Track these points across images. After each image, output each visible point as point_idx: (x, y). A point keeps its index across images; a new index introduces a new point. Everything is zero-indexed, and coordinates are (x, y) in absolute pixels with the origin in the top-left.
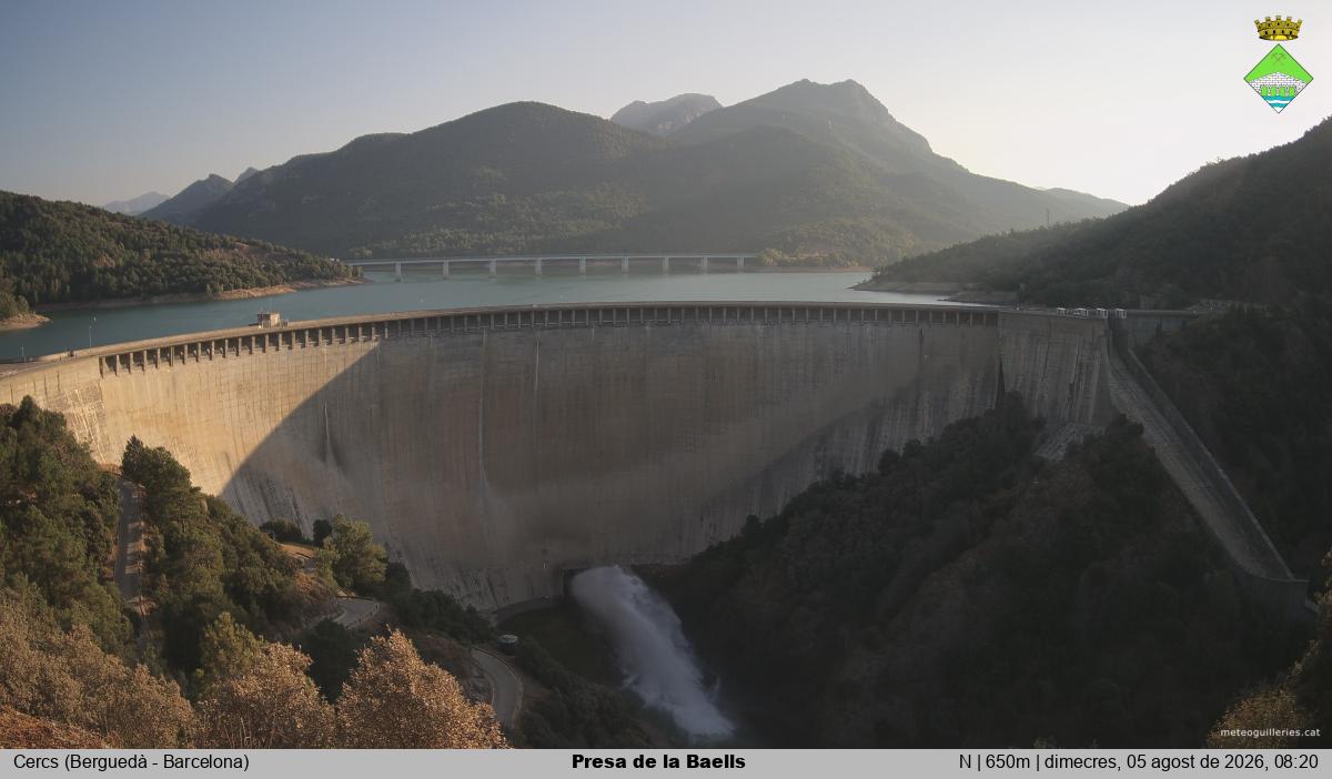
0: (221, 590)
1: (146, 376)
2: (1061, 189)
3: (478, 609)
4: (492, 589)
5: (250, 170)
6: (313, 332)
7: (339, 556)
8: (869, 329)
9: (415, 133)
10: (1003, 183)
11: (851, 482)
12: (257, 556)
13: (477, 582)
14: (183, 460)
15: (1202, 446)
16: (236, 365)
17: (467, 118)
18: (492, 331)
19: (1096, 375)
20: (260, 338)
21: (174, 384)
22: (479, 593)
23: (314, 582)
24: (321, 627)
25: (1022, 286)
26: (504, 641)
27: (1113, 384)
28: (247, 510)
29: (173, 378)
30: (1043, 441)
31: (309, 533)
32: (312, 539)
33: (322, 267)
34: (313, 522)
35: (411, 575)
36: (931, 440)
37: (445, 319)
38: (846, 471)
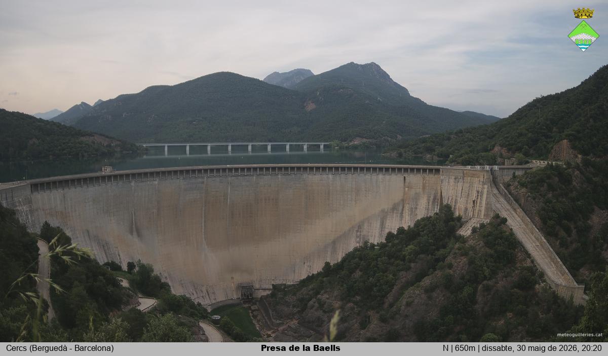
0: (85, 292)
1: (52, 194)
2: (469, 112)
3: (202, 304)
4: (208, 295)
5: (100, 100)
6: (127, 175)
7: (139, 278)
8: (381, 176)
9: (174, 86)
10: (442, 109)
11: (373, 246)
12: (101, 277)
13: (202, 292)
14: (68, 233)
15: (534, 227)
16: (92, 190)
17: (198, 79)
18: (209, 177)
19: (485, 196)
20: (103, 178)
21: (64, 197)
22: (203, 297)
23: (128, 290)
24: (130, 311)
25: (451, 156)
26: (214, 318)
27: (493, 200)
28: (97, 256)
29: (64, 195)
30: (461, 227)
31: (125, 267)
32: (126, 270)
33: (132, 146)
34: (126, 263)
35: (171, 287)
36: (409, 226)
37: (187, 171)
38: (370, 241)
